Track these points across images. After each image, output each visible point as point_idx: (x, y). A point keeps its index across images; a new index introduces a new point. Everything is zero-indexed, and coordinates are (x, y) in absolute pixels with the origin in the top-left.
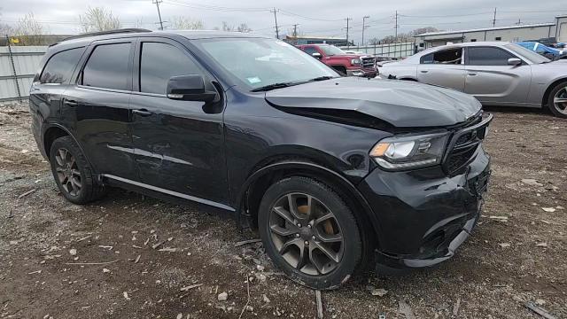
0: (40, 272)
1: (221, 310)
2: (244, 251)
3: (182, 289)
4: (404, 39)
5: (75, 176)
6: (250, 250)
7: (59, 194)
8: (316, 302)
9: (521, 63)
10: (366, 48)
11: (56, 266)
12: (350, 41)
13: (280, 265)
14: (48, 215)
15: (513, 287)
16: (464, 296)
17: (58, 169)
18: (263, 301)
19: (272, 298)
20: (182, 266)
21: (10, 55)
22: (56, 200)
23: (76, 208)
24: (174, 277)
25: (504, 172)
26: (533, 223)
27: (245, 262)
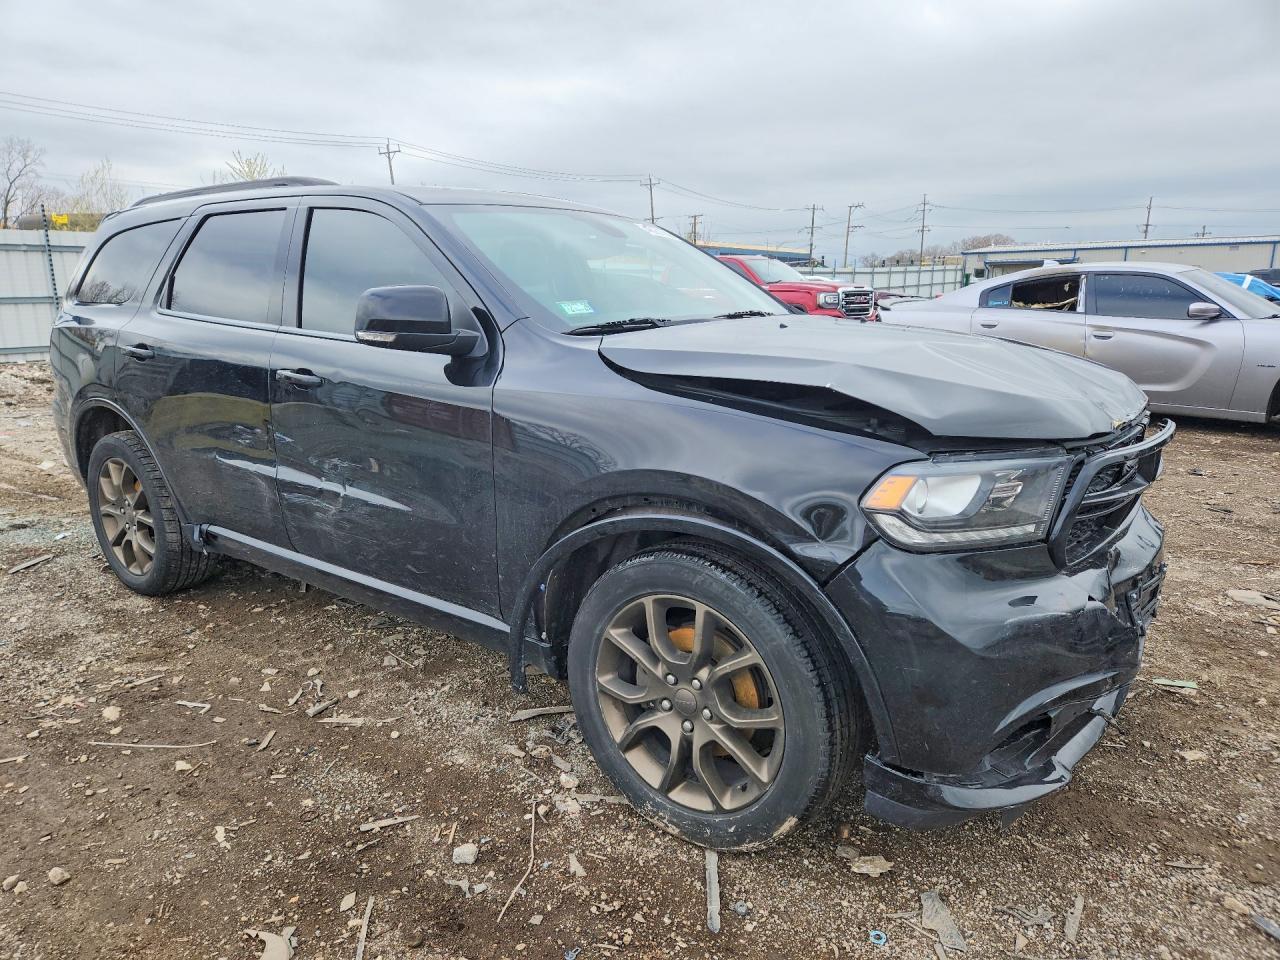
0: (20, 759)
1: (458, 889)
2: (533, 733)
3: (364, 828)
4: (939, 259)
5: (141, 526)
6: (547, 733)
7: (106, 570)
8: (704, 883)
9: (1221, 315)
10: (854, 273)
11: (64, 746)
12: (816, 256)
13: (618, 779)
14: (70, 617)
15: (1223, 872)
16: (1093, 890)
17: (105, 509)
18: (566, 871)
19: (590, 866)
20: (371, 766)
21: (48, 249)
22: (97, 582)
23: (140, 604)
24: (349, 793)
25: (1183, 569)
26: (1263, 701)
27: (532, 762)
